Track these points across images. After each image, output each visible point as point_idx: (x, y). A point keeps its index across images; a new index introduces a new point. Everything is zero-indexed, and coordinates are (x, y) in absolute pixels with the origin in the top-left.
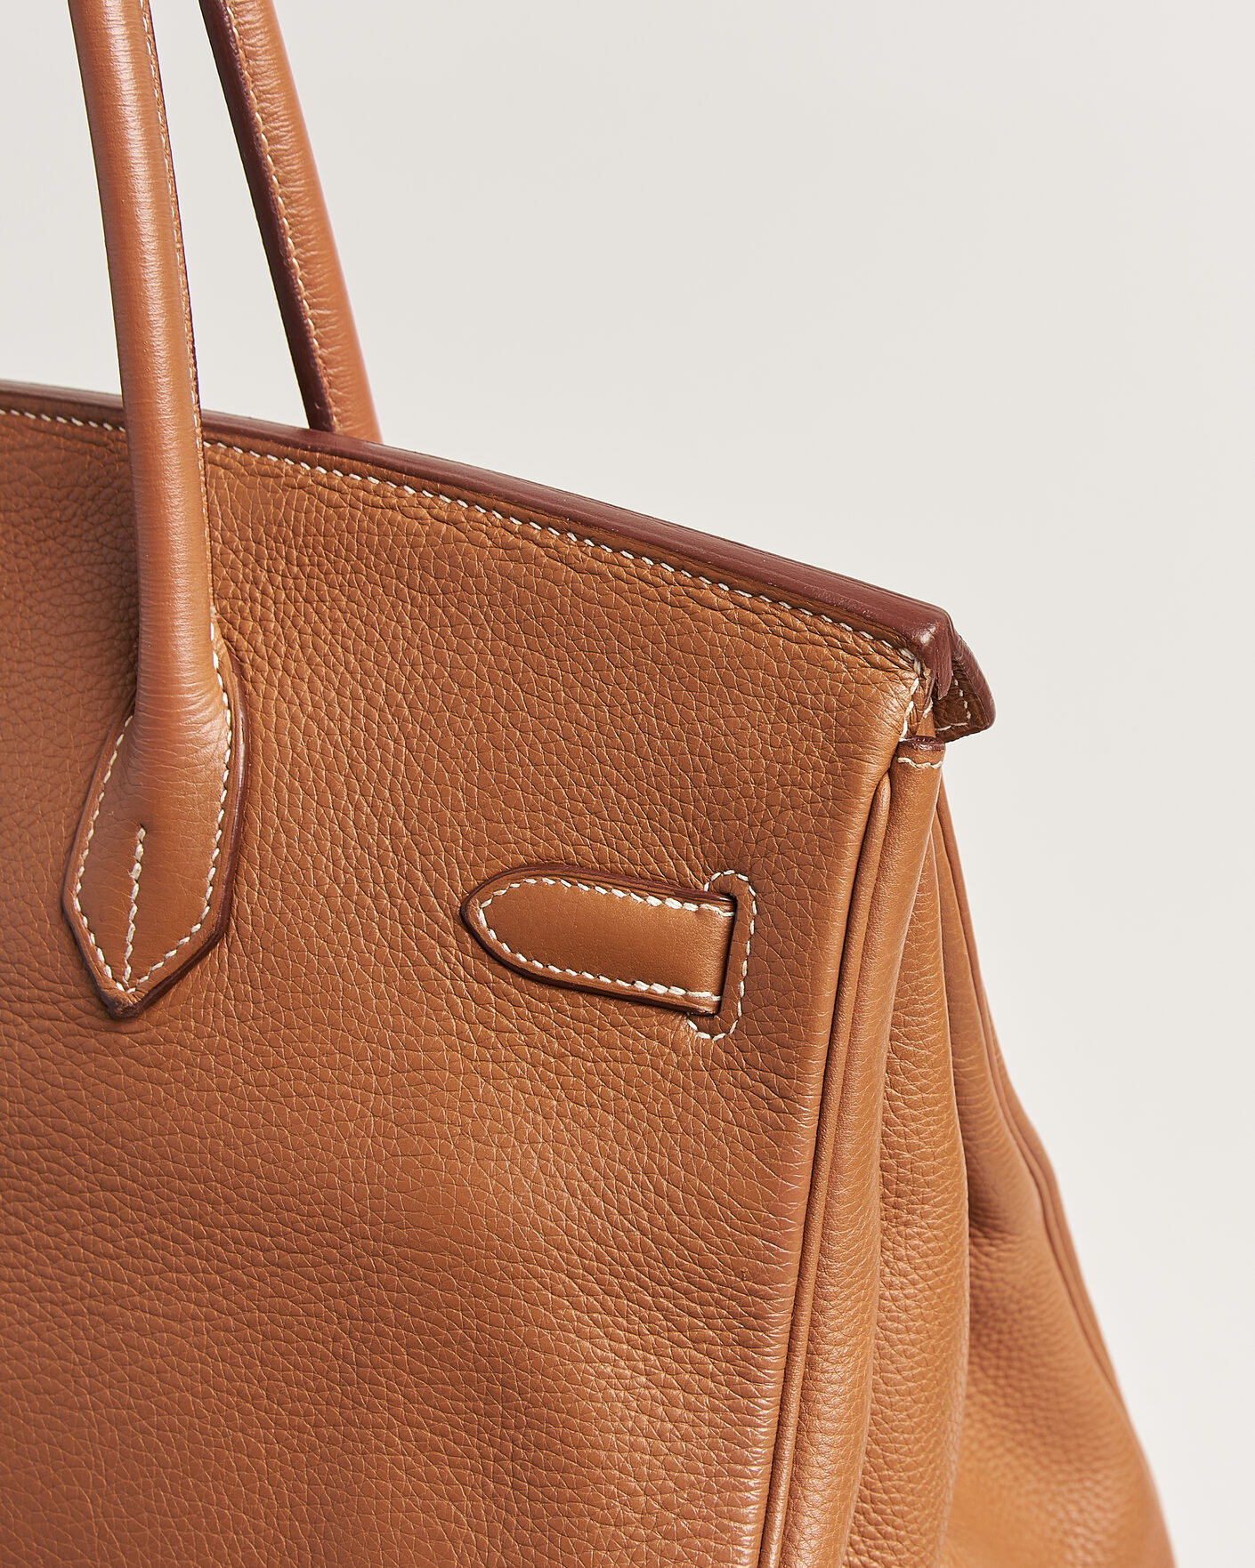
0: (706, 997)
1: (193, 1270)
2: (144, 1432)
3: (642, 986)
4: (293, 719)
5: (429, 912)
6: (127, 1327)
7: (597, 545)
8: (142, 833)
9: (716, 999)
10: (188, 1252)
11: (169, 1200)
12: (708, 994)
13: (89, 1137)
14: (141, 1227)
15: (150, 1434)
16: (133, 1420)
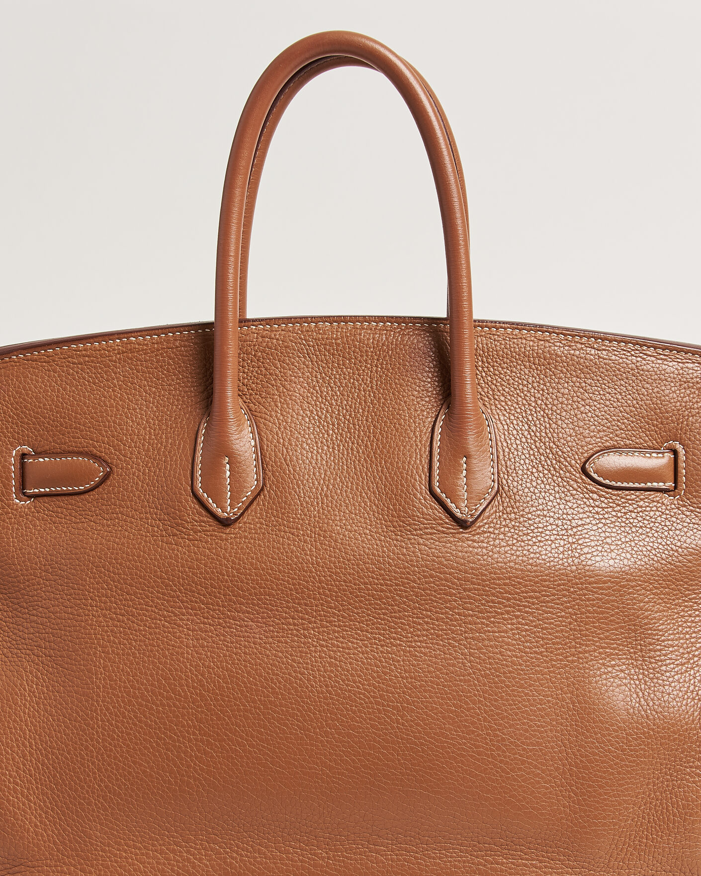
0: (670, 484)
1: (508, 612)
2: (498, 676)
3: (649, 484)
4: (504, 415)
5: (570, 472)
6: (483, 640)
7: (603, 341)
8: (465, 459)
9: (673, 485)
10: (505, 606)
11: (495, 588)
12: (671, 483)
13: (457, 573)
14: (483, 602)
15: (501, 677)
16: (492, 674)
